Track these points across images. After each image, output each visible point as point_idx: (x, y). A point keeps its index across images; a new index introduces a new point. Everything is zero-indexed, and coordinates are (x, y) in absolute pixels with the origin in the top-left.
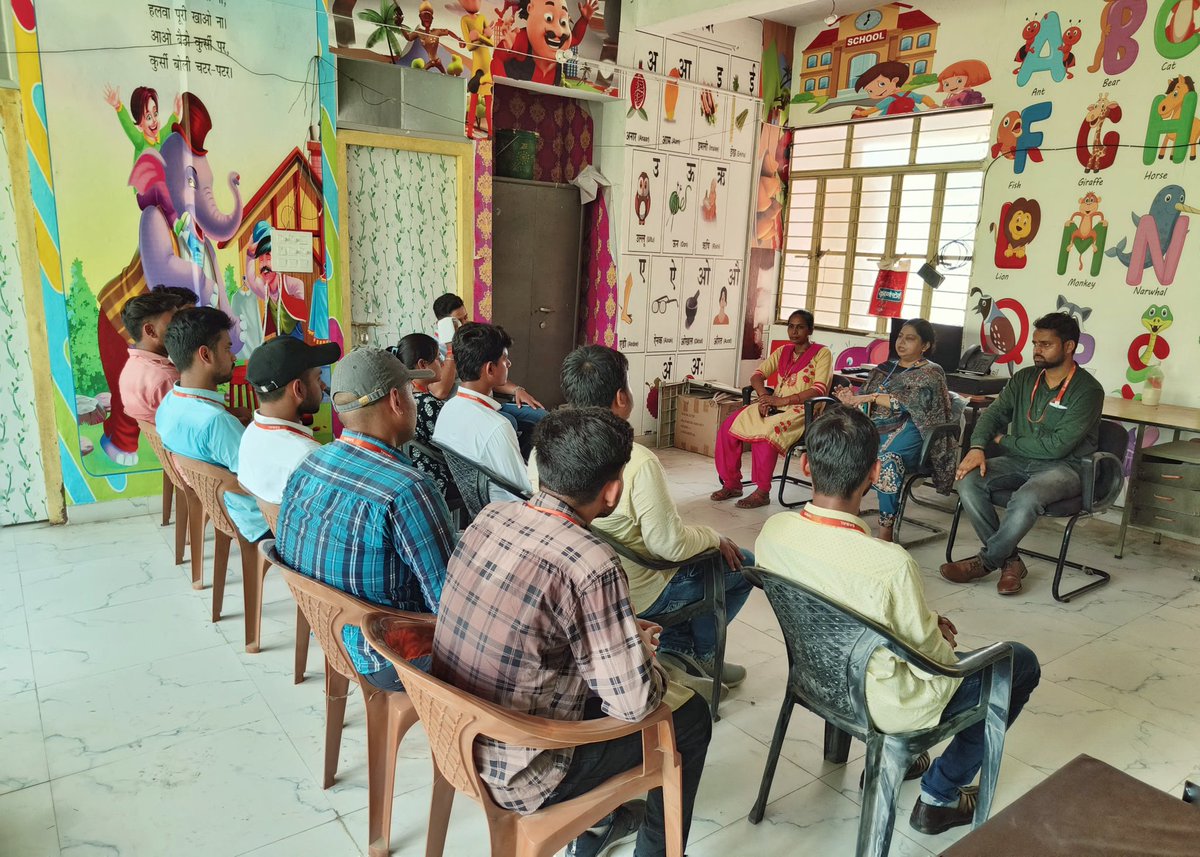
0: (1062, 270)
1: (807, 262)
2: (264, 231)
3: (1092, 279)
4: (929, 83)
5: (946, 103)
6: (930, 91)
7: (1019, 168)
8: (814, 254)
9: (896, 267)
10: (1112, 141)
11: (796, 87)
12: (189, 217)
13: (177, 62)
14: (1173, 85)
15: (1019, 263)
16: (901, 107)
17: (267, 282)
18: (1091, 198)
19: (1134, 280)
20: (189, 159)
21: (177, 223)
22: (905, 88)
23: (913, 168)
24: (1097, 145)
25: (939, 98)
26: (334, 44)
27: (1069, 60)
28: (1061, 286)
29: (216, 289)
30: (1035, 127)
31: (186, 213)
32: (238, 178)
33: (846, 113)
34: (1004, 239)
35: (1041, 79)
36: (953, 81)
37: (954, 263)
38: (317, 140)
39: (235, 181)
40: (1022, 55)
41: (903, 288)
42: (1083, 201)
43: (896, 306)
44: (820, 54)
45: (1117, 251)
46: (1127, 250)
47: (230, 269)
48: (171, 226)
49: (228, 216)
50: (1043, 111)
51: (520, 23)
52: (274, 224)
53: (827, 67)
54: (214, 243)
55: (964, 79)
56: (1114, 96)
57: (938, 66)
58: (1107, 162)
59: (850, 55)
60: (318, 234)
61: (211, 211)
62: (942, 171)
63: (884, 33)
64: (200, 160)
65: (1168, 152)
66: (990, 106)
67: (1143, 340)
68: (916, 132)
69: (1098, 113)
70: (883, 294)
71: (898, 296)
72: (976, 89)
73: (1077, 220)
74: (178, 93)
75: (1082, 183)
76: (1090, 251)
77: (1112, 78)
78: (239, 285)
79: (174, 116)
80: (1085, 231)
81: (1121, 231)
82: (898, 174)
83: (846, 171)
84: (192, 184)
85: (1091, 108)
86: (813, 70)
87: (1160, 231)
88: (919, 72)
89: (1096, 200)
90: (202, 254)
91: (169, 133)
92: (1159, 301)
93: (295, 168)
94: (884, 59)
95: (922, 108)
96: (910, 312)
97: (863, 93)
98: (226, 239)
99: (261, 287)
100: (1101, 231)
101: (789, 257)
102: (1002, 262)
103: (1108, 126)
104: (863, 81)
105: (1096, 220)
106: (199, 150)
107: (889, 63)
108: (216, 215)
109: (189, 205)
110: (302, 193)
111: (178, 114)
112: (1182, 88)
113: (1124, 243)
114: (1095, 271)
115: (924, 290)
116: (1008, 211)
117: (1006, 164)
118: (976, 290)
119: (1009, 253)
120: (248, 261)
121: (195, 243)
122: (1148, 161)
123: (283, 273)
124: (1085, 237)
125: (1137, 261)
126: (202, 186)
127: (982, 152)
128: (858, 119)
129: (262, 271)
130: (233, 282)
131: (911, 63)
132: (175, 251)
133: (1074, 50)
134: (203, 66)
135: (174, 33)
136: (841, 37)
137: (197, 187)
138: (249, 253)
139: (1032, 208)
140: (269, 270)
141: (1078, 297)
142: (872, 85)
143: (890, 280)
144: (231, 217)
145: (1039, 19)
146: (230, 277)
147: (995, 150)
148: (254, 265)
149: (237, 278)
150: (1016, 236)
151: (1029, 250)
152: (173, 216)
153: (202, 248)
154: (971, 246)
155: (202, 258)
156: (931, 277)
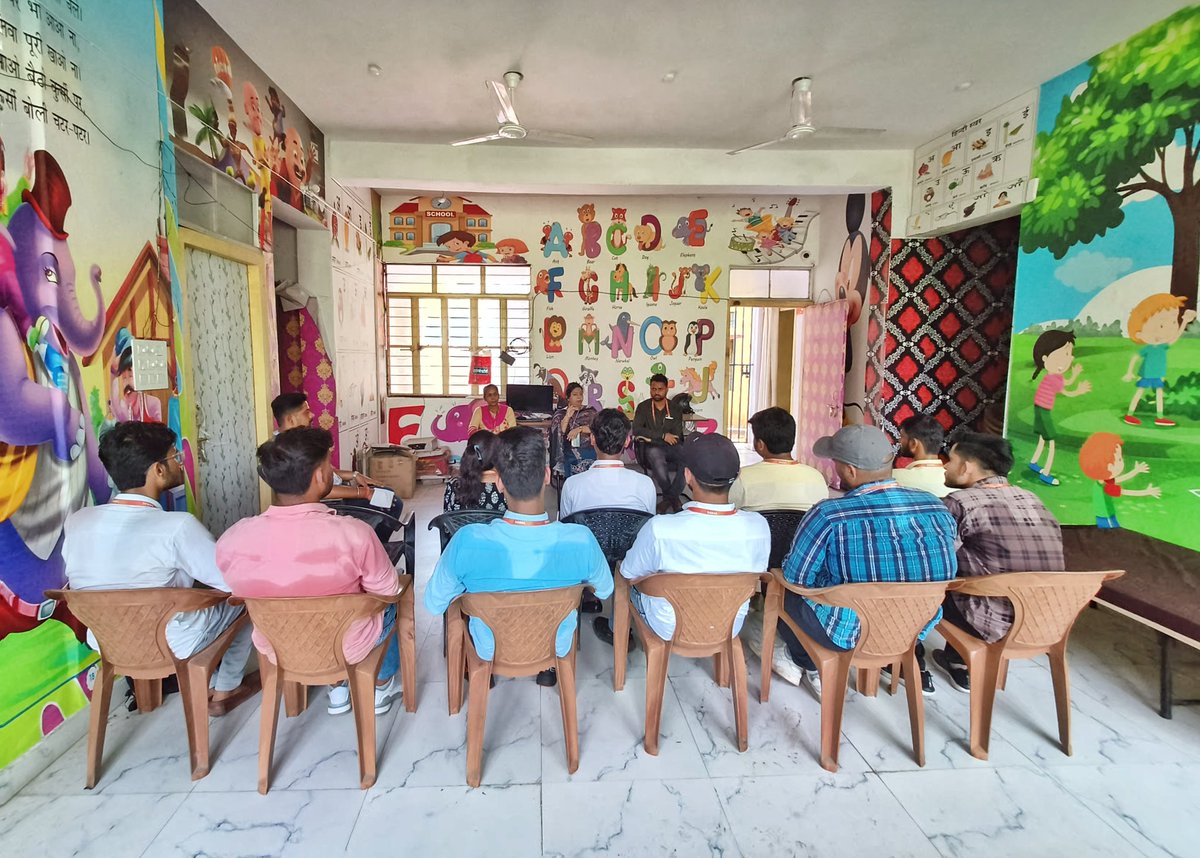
0: (581, 353)
1: (410, 353)
2: (125, 341)
3: (596, 356)
4: (490, 248)
5: (502, 260)
6: (492, 252)
7: (551, 300)
8: (416, 347)
9: (481, 354)
10: (595, 290)
11: (386, 236)
12: (45, 325)
13: (29, 106)
14: (618, 266)
15: (559, 349)
16: (473, 259)
17: (131, 404)
18: (589, 317)
19: (615, 356)
20: (46, 244)
21: (31, 333)
22: (474, 248)
23: (484, 295)
24: (588, 291)
25: (499, 257)
26: (173, 133)
27: (569, 248)
28: (581, 360)
29: (83, 424)
30: (556, 279)
31: (42, 318)
32: (100, 273)
33: (433, 258)
34: (548, 337)
35: (555, 255)
36: (506, 249)
37: (520, 351)
38: (164, 236)
39: (97, 277)
40: (544, 241)
41: (489, 367)
42: (586, 318)
43: (487, 378)
44: (405, 217)
45: (605, 342)
46: (610, 342)
47: (95, 393)
48: (23, 337)
49: (91, 323)
50: (559, 271)
51: (282, 154)
52: (134, 332)
53: (411, 227)
54: (79, 359)
55: (513, 249)
56: (593, 268)
57: (495, 239)
58: (595, 299)
59: (430, 222)
60: (170, 343)
61: (75, 316)
62: (504, 300)
63: (454, 213)
64: (60, 244)
65: (621, 297)
66: (529, 265)
67: (623, 384)
68: (483, 274)
69: (586, 276)
70: (475, 371)
71: (486, 371)
72: (521, 255)
73: (584, 327)
74: (28, 149)
75: (584, 309)
76: (593, 342)
77: (591, 260)
78: (104, 413)
79: (23, 181)
80: (589, 333)
81: (605, 333)
82: (474, 299)
83: (434, 294)
84: (53, 278)
85: (583, 273)
86: (399, 226)
87: (623, 333)
88: (482, 241)
89: (592, 318)
90: (65, 378)
91: (18, 203)
92: (627, 365)
93: (148, 266)
94: (456, 229)
95: (488, 261)
96: (496, 380)
97: (443, 247)
98: (90, 354)
99: (124, 411)
100: (597, 332)
101: (393, 351)
102: (548, 349)
103: (592, 283)
104: (442, 240)
105: (594, 327)
106: (59, 234)
107: (460, 232)
108: (80, 320)
109: (48, 307)
110: (156, 295)
111: (30, 178)
112: (621, 269)
113: (608, 338)
114: (597, 353)
115: (501, 367)
116: (548, 322)
117: (543, 297)
118: (536, 365)
119: (552, 344)
120: (113, 379)
121: (57, 360)
122: (613, 301)
123: (143, 391)
124: (588, 335)
125: (615, 346)
126: (64, 283)
127: (526, 290)
128: (442, 262)
129: (125, 391)
130: (99, 410)
131: (477, 234)
132: (30, 375)
133: (570, 243)
134: (61, 121)
135: (24, 64)
136: (421, 209)
137: (59, 282)
138: (112, 371)
139: (561, 321)
140: (132, 390)
141: (591, 366)
142: (450, 243)
143: (480, 363)
144: (94, 324)
145: (551, 224)
146: (96, 403)
147: (537, 289)
148: (119, 383)
149: (103, 404)
150: (554, 335)
151: (562, 342)
152: (28, 321)
153: (66, 367)
154: (527, 340)
155: (66, 381)
156: (507, 359)
